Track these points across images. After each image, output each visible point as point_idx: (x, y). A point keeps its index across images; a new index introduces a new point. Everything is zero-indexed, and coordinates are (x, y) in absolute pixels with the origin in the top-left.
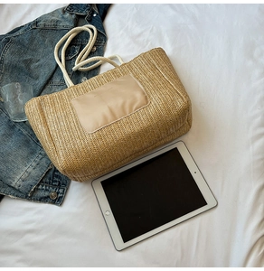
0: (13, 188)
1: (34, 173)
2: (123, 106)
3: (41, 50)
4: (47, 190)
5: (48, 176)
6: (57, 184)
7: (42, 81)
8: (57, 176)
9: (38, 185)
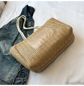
0: (6, 82)
1: (13, 74)
2: (47, 36)
3: (12, 30)
4: (20, 79)
5: (20, 73)
6: (23, 76)
7: (14, 39)
8: (23, 73)
9: (16, 78)
